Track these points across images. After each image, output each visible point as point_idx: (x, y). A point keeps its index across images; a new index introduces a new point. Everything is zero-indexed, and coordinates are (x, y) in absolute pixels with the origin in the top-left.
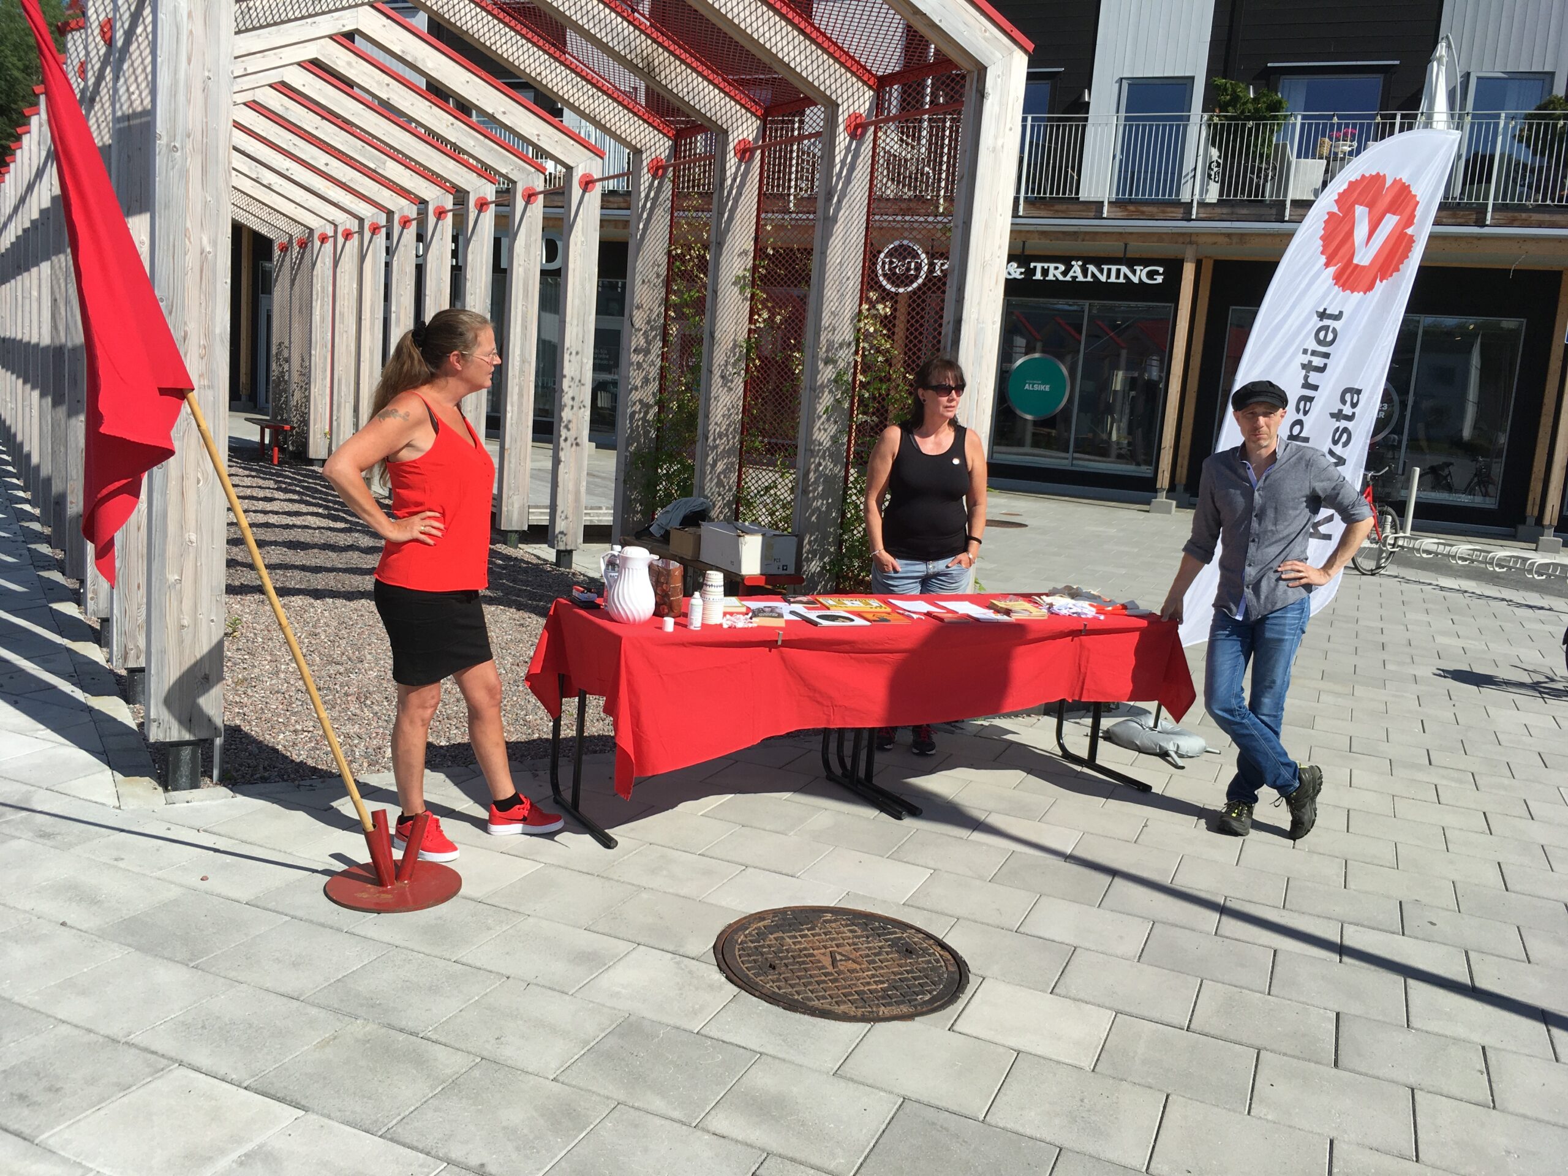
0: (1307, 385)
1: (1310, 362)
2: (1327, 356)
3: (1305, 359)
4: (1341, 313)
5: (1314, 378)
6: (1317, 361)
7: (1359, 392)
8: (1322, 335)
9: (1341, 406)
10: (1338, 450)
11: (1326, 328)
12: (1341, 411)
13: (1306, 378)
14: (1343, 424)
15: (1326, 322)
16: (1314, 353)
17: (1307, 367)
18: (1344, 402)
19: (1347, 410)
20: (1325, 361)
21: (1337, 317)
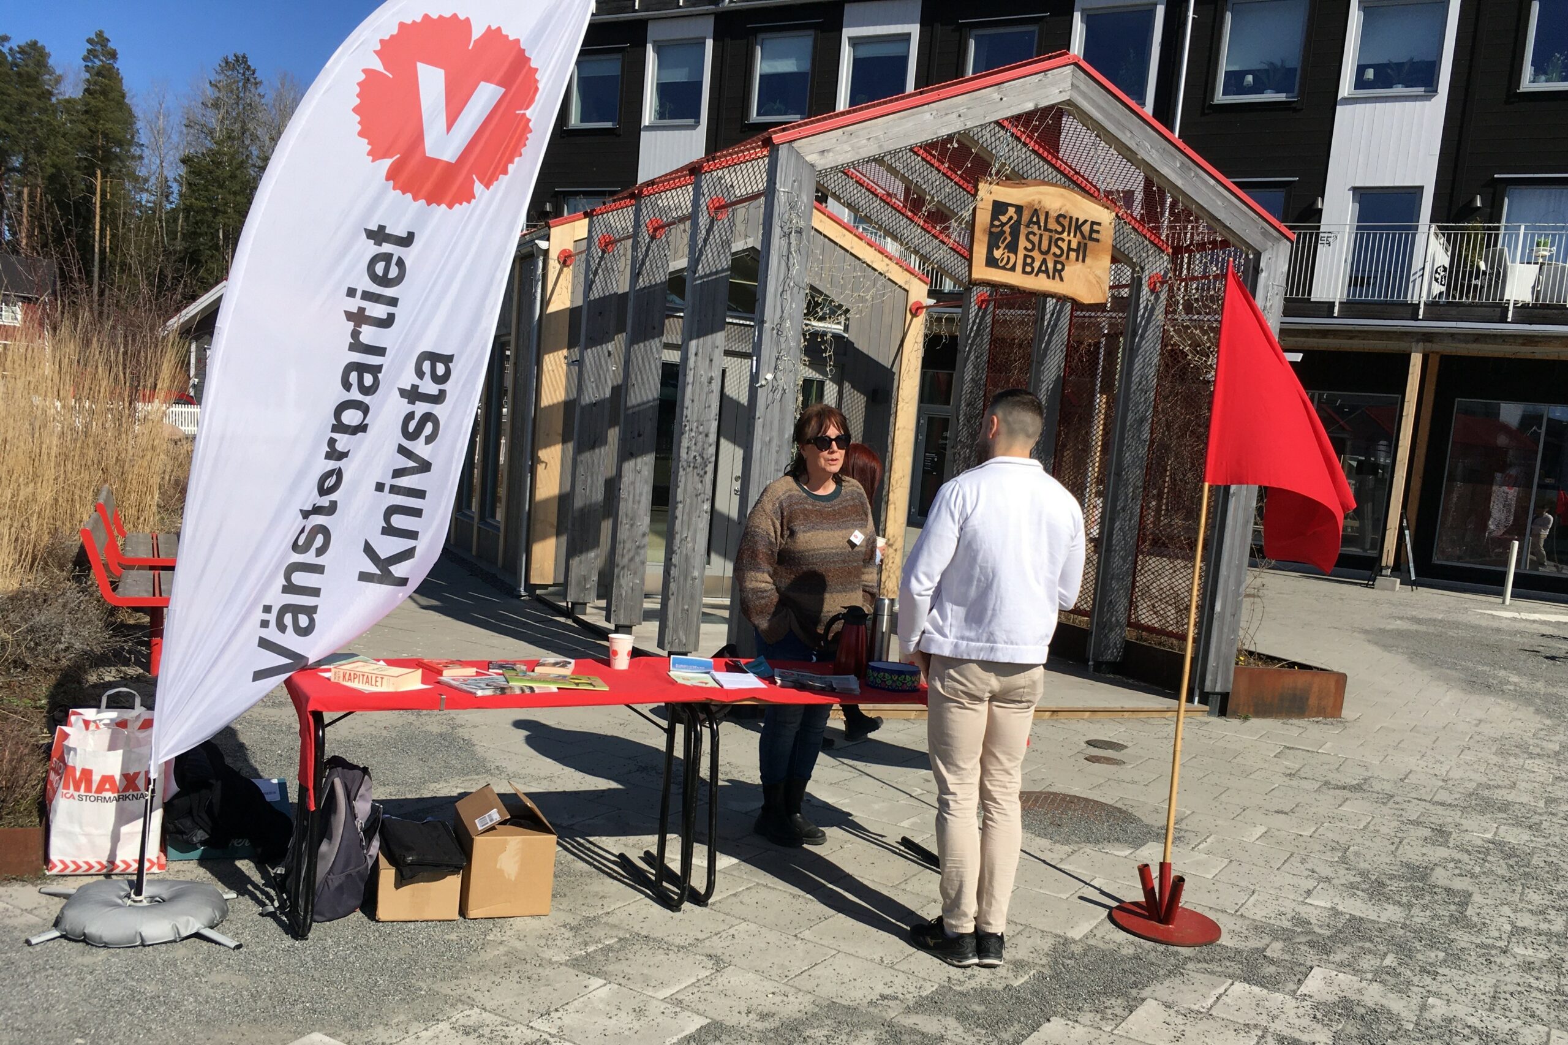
0: (357, 345)
1: (362, 310)
2: (393, 302)
3: (353, 305)
4: (411, 237)
5: (369, 335)
6: (378, 311)
7: (447, 360)
8: (379, 268)
9: (417, 381)
10: (419, 447)
11: (387, 258)
12: (415, 387)
13: (355, 334)
14: (421, 408)
15: (387, 248)
16: (367, 296)
17: (358, 318)
18: (420, 374)
19: (429, 387)
20: (391, 309)
21: (407, 241)
